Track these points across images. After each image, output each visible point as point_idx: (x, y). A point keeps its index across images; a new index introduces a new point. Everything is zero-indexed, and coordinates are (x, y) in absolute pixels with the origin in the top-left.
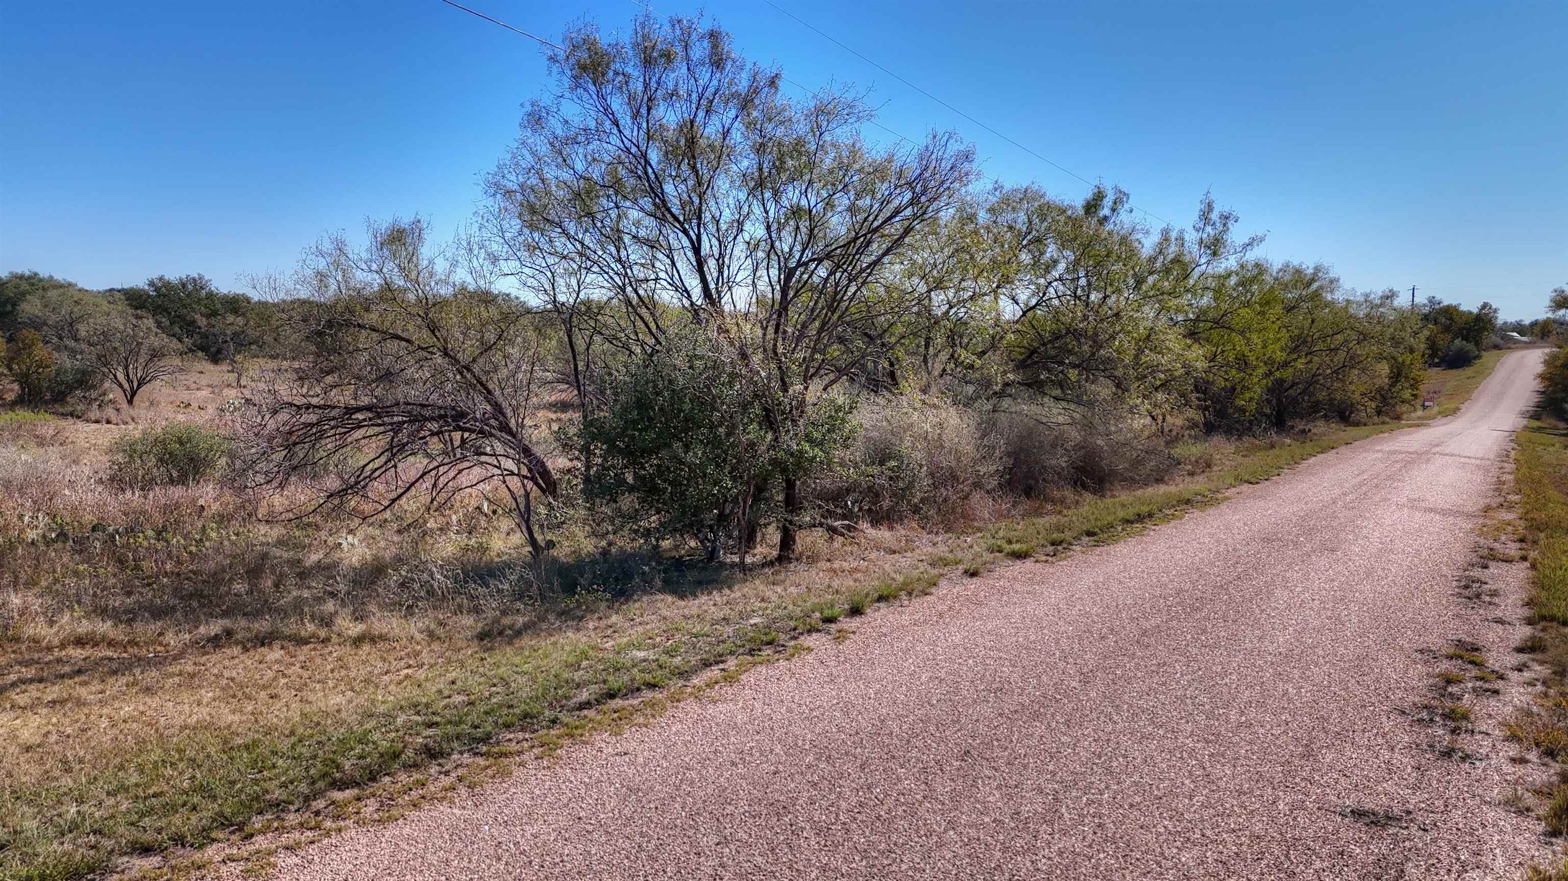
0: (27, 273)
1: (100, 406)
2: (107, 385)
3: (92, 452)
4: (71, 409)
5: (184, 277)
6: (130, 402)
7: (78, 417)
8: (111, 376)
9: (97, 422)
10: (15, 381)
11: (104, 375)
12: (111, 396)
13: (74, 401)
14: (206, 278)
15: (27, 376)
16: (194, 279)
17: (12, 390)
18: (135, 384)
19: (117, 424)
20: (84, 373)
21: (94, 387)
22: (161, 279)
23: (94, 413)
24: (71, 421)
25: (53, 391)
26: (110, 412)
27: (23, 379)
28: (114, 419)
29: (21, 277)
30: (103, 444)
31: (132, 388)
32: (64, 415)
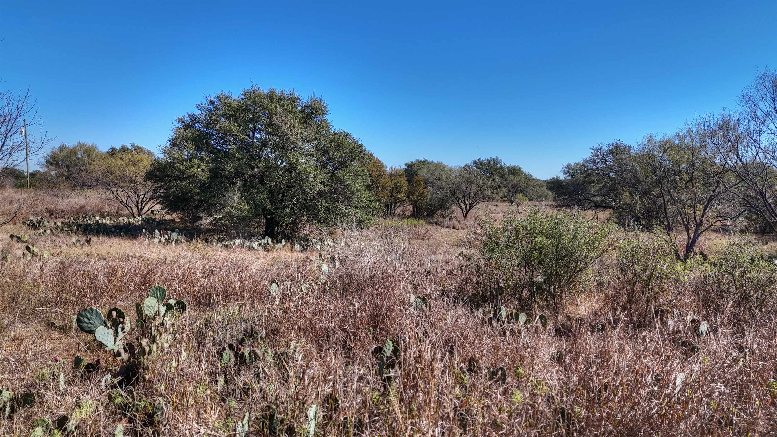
0: (423, 160)
1: (450, 219)
2: (454, 207)
3: (445, 245)
4: (435, 220)
5: (489, 158)
6: (465, 217)
7: (439, 225)
8: (456, 202)
9: (448, 228)
10: (410, 205)
11: (453, 201)
12: (455, 214)
13: (437, 217)
14: (500, 159)
15: (416, 201)
16: (494, 160)
17: (409, 210)
18: (468, 206)
19: (458, 229)
20: (443, 200)
21: (448, 209)
22: (479, 160)
23: (447, 222)
24: (435, 226)
25: (428, 211)
26: (455, 222)
27: (414, 204)
28: (456, 226)
29: (421, 162)
30: (451, 241)
31: (466, 209)
32: (432, 223)
